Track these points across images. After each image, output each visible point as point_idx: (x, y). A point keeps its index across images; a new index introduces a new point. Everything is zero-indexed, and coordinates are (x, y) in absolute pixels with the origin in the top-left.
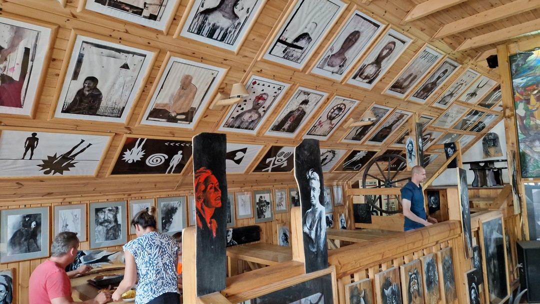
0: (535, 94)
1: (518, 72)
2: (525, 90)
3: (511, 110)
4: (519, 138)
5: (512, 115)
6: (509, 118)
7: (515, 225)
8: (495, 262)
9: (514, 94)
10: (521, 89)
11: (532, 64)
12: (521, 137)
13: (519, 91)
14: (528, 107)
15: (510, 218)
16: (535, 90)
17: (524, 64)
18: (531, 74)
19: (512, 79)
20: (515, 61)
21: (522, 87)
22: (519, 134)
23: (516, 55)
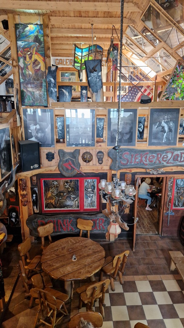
0: (29, 55)
1: (20, 37)
2: (24, 51)
3: (16, 62)
4: (21, 81)
5: (17, 65)
6: (15, 67)
7: (18, 132)
8: (5, 152)
9: (17, 51)
10: (21, 48)
11: (28, 34)
12: (22, 80)
13: (20, 50)
14: (25, 62)
15: (15, 128)
16: (28, 51)
17: (23, 33)
18: (26, 40)
19: (17, 41)
20: (18, 28)
21: (22, 48)
22: (21, 79)
23: (19, 24)
